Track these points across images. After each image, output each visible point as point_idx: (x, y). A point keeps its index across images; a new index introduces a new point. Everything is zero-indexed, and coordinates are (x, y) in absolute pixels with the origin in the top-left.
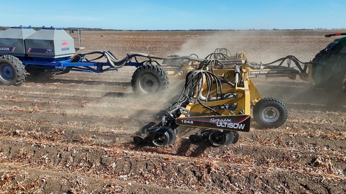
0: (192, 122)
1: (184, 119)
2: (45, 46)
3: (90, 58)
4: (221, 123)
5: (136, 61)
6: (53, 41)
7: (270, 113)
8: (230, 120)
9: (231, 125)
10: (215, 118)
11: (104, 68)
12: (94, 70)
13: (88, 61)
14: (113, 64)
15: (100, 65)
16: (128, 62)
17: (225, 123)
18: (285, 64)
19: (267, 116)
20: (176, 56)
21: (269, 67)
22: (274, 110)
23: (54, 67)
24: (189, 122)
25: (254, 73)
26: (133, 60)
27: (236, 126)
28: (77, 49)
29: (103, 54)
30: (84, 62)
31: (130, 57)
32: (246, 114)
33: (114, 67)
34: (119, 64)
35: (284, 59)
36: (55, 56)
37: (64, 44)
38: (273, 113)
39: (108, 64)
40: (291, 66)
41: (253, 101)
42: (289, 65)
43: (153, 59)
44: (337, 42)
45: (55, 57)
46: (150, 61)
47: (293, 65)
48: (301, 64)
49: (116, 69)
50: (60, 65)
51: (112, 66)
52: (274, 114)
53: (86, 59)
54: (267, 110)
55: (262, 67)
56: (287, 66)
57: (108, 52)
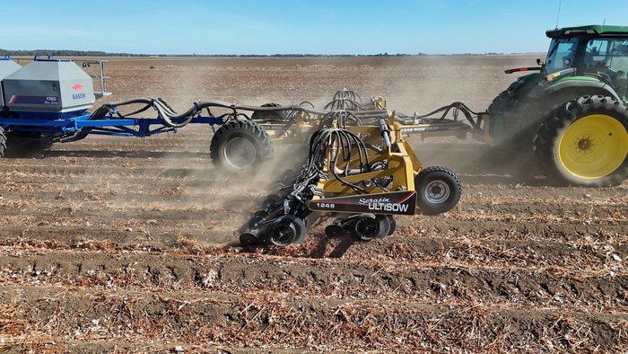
0: (333, 206)
1: (319, 202)
2: (43, 91)
3: (124, 111)
4: (375, 205)
5: (210, 114)
6: (58, 82)
7: (436, 190)
8: (387, 200)
9: (390, 207)
10: (367, 198)
11: (152, 127)
12: (135, 133)
13: (122, 118)
14: (169, 121)
15: (144, 123)
16: (196, 116)
17: (381, 205)
18: (450, 116)
19: (432, 195)
20: (275, 105)
21: (427, 121)
22: (442, 184)
23: (59, 129)
24: (328, 206)
25: (405, 130)
26: (204, 113)
27: (396, 207)
28: (98, 96)
29: (151, 104)
30: (115, 118)
31: (198, 108)
32: (409, 190)
33: (170, 126)
34: (181, 120)
35: (448, 108)
36: (61, 109)
37: (77, 87)
38: (440, 189)
39: (160, 120)
40: (459, 119)
42: (455, 116)
43: (239, 111)
44: (522, 82)
45: (63, 111)
46: (235, 114)
47: (462, 116)
48: (472, 115)
50: (72, 124)
51: (166, 124)
52: (442, 192)
53: (118, 113)
54: (431, 185)
55: (417, 121)
56: (452, 118)
57: (160, 99)
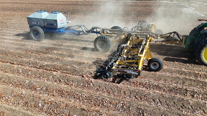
1: (114, 69)
3: (74, 28)
4: (129, 72)
5: (97, 31)
6: (57, 20)
9: (133, 73)
11: (81, 33)
12: (76, 35)
13: (73, 30)
14: (85, 32)
15: (79, 32)
16: (93, 31)
17: (131, 72)
21: (163, 38)
23: (57, 32)
26: (95, 30)
27: (135, 73)
28: (68, 23)
29: (80, 27)
31: (93, 29)
32: (139, 69)
34: (88, 32)
35: (171, 33)
37: (62, 21)
39: (83, 31)
40: (175, 37)
41: (148, 59)
45: (58, 28)
46: (103, 31)
48: (180, 36)
49: (87, 34)
50: (60, 32)
51: (84, 33)
52: (157, 65)
55: (159, 37)
56: (173, 37)
57: (83, 25)
